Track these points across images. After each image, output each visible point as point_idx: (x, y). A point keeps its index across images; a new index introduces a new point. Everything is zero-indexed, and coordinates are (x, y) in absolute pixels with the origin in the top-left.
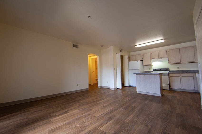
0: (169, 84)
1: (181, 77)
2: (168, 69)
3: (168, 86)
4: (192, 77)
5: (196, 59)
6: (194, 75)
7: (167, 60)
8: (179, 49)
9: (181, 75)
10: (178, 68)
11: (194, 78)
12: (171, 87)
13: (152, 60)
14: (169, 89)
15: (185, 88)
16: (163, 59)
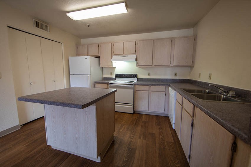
0: (133, 103)
1: (150, 91)
2: (135, 76)
3: (132, 107)
4: (164, 92)
5: (171, 62)
6: (167, 89)
7: (135, 60)
8: (153, 40)
9: (150, 88)
10: (149, 74)
11: (165, 94)
12: (136, 109)
13: (114, 57)
14: (133, 113)
15: (153, 111)
16: (129, 56)
